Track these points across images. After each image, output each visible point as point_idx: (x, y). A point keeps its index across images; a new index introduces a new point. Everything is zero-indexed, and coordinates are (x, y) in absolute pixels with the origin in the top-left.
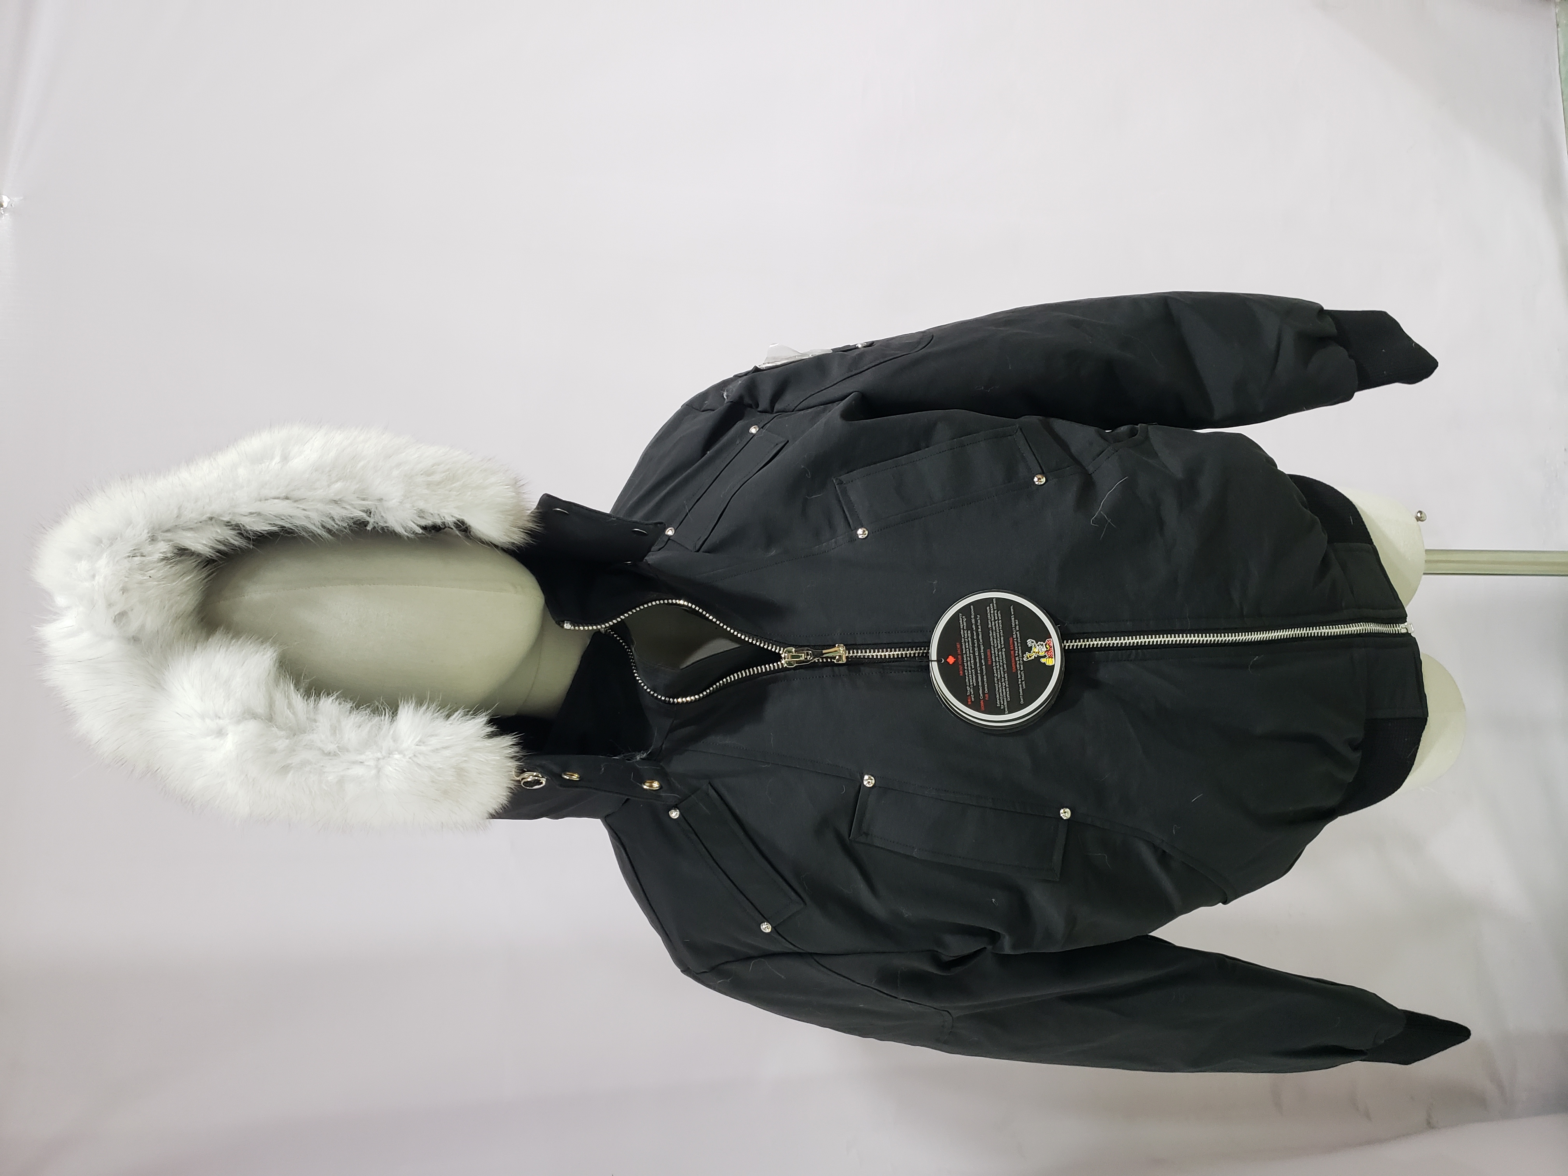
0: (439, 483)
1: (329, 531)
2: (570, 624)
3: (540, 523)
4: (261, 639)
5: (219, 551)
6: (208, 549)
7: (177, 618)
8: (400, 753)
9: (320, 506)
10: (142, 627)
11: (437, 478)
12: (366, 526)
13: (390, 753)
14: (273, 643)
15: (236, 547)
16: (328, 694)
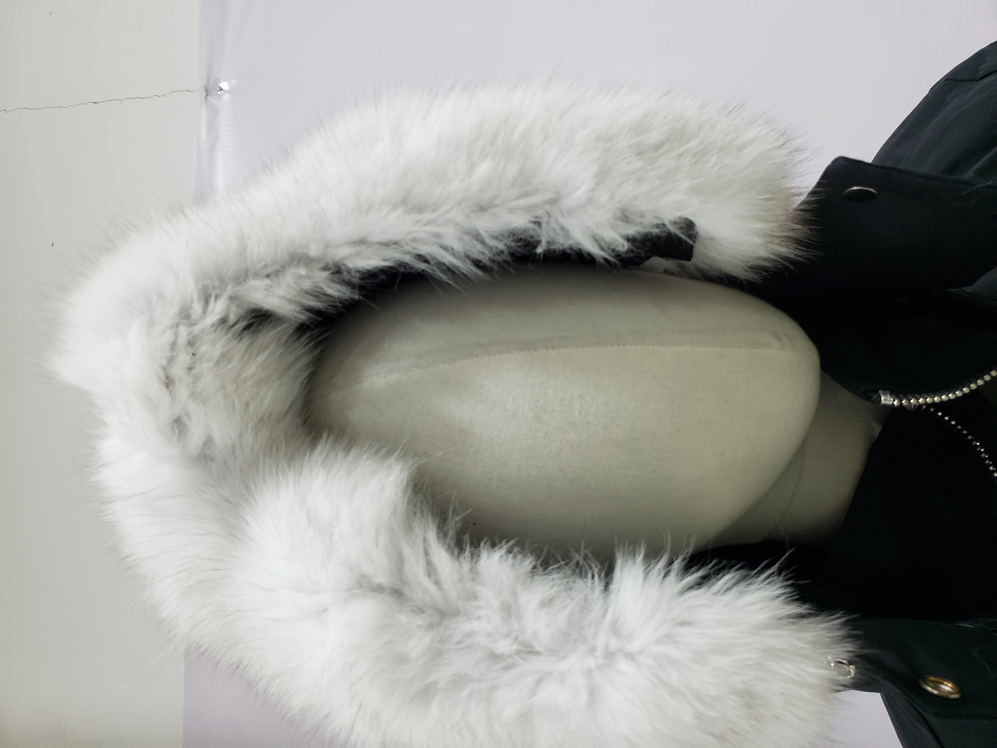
0: (658, 147)
1: (477, 263)
2: (891, 395)
3: (817, 226)
4: (384, 451)
5: (310, 310)
6: (292, 307)
7: (261, 421)
8: (630, 656)
9: (458, 216)
10: (209, 441)
11: (654, 137)
12: (535, 247)
13: (610, 655)
14: (404, 456)
15: (335, 298)
16: (493, 545)
